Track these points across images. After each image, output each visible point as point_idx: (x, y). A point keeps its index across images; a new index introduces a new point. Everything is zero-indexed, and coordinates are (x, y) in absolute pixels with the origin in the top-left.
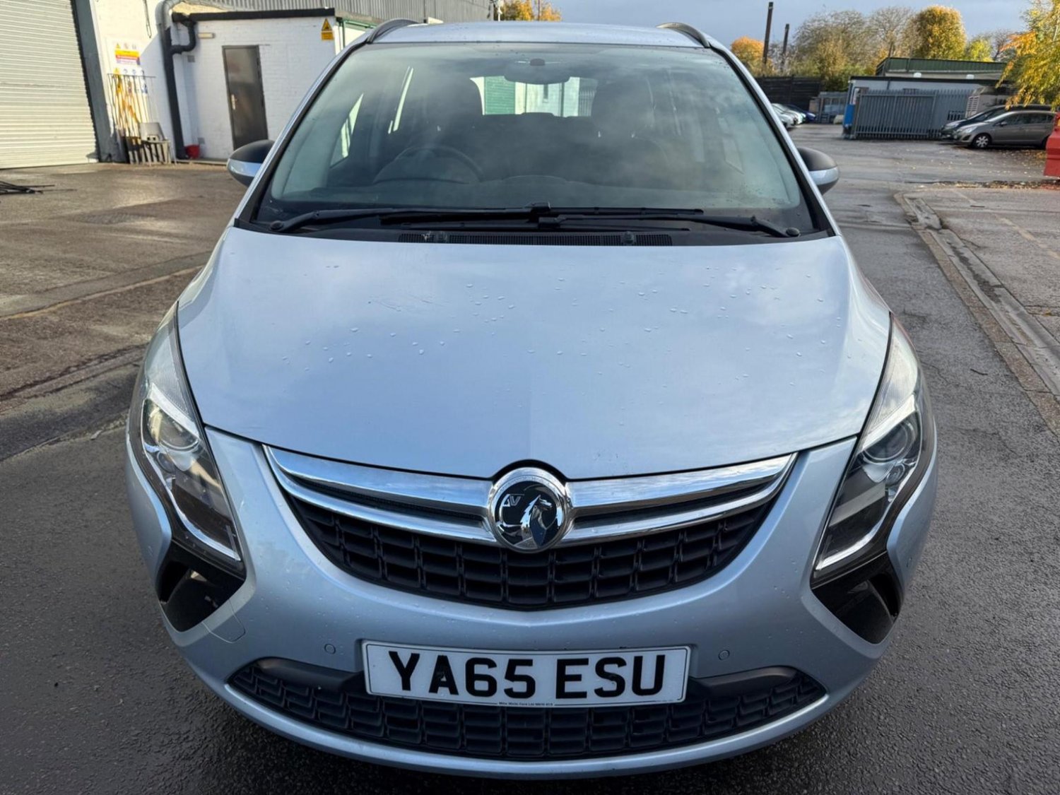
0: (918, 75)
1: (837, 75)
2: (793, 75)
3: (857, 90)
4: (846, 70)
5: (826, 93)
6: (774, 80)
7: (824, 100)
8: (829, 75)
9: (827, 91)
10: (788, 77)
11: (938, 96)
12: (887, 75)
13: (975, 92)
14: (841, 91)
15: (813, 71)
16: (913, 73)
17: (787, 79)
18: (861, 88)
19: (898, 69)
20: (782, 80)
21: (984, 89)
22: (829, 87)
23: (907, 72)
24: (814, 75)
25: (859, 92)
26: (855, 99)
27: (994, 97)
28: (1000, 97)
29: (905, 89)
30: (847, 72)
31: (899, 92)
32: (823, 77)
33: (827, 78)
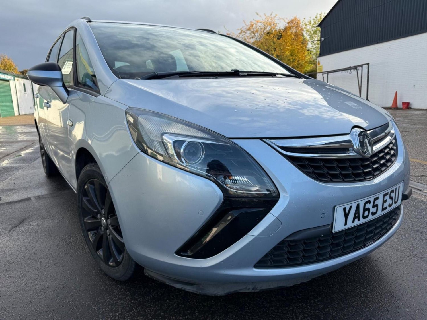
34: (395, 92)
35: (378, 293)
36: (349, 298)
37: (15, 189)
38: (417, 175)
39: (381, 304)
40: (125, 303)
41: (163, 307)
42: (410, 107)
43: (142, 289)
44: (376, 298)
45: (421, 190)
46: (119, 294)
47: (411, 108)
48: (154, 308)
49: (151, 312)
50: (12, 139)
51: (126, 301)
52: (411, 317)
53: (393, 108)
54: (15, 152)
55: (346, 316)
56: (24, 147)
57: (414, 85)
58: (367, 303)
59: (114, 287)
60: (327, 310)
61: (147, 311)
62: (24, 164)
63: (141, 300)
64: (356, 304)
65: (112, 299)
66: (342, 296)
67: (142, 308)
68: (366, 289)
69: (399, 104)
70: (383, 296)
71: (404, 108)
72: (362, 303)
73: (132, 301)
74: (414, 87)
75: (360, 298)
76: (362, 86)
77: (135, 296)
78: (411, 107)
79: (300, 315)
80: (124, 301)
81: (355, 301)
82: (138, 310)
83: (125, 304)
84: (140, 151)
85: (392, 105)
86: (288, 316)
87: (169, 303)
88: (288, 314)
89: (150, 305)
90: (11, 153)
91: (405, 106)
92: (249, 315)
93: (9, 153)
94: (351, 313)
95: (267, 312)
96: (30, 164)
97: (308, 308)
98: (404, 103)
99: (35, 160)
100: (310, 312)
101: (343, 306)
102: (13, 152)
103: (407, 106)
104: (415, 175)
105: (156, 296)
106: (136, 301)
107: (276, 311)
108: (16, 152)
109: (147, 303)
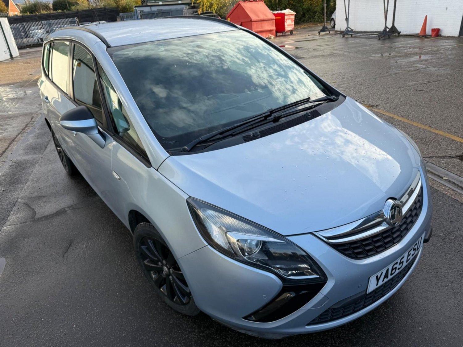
0: (161, 3)
1: (124, 5)
2: (105, 7)
3: (139, 12)
4: (127, 3)
5: (122, 14)
6: (97, 10)
7: (123, 16)
8: (121, 6)
9: (122, 13)
10: (103, 8)
11: (171, 11)
12: (149, 4)
13: (184, 8)
14: (128, 12)
15: (113, 4)
16: (158, 2)
17: (103, 9)
18: (140, 11)
19: (151, 1)
20: (100, 9)
21: (188, 7)
22: (122, 11)
23: (155, 2)
24: (114, 6)
25: (140, 13)
26: (139, 16)
27: (192, 10)
28: (195, 10)
29: (158, 10)
30: (128, 3)
31: (156, 11)
32: (118, 7)
33: (120, 7)
34: (425, 16)
35: (398, 313)
36: (375, 320)
37: (44, 197)
38: (440, 155)
39: (400, 324)
40: (195, 336)
41: (227, 339)
42: (439, 34)
43: (206, 320)
44: (396, 317)
45: (442, 178)
46: (188, 327)
47: (441, 36)
48: (220, 340)
49: (219, 344)
50: (5, 112)
51: (195, 335)
52: (423, 336)
53: (421, 36)
54: (19, 134)
55: (373, 339)
56: (24, 125)
57: (447, 8)
58: (389, 324)
59: (181, 320)
60: (358, 334)
61: (215, 344)
62: (37, 156)
63: (208, 333)
64: (380, 325)
65: (183, 333)
66: (369, 318)
67: (211, 340)
68: (389, 309)
69: (429, 31)
70: (402, 315)
71: (433, 35)
72: (385, 324)
73: (201, 334)
74: (447, 10)
75: (383, 319)
76: (388, 9)
77: (201, 329)
78: (441, 34)
79: (337, 340)
80: (193, 334)
81: (380, 323)
82: (208, 343)
83: (196, 338)
84: (208, 244)
85: (421, 32)
86: (328, 341)
87: (231, 334)
88: (328, 340)
89: (216, 337)
90: (16, 138)
91: (435, 33)
92: (297, 342)
93: (13, 138)
94: (376, 335)
95: (312, 338)
96: (42, 154)
97: (343, 333)
98: (433, 30)
99: (46, 148)
100: (345, 337)
101: (370, 329)
102: (17, 136)
103: (437, 33)
104: (438, 156)
105: (219, 327)
106: (204, 334)
107: (319, 337)
108: (19, 136)
109: (213, 336)
